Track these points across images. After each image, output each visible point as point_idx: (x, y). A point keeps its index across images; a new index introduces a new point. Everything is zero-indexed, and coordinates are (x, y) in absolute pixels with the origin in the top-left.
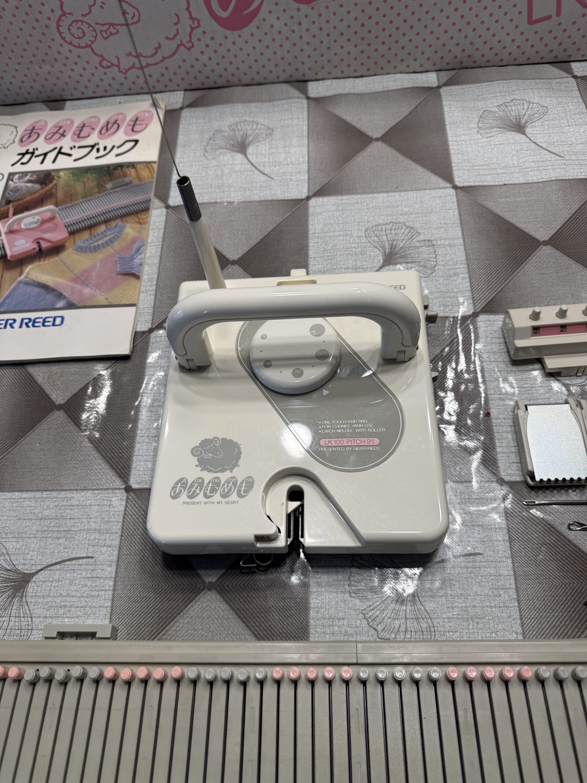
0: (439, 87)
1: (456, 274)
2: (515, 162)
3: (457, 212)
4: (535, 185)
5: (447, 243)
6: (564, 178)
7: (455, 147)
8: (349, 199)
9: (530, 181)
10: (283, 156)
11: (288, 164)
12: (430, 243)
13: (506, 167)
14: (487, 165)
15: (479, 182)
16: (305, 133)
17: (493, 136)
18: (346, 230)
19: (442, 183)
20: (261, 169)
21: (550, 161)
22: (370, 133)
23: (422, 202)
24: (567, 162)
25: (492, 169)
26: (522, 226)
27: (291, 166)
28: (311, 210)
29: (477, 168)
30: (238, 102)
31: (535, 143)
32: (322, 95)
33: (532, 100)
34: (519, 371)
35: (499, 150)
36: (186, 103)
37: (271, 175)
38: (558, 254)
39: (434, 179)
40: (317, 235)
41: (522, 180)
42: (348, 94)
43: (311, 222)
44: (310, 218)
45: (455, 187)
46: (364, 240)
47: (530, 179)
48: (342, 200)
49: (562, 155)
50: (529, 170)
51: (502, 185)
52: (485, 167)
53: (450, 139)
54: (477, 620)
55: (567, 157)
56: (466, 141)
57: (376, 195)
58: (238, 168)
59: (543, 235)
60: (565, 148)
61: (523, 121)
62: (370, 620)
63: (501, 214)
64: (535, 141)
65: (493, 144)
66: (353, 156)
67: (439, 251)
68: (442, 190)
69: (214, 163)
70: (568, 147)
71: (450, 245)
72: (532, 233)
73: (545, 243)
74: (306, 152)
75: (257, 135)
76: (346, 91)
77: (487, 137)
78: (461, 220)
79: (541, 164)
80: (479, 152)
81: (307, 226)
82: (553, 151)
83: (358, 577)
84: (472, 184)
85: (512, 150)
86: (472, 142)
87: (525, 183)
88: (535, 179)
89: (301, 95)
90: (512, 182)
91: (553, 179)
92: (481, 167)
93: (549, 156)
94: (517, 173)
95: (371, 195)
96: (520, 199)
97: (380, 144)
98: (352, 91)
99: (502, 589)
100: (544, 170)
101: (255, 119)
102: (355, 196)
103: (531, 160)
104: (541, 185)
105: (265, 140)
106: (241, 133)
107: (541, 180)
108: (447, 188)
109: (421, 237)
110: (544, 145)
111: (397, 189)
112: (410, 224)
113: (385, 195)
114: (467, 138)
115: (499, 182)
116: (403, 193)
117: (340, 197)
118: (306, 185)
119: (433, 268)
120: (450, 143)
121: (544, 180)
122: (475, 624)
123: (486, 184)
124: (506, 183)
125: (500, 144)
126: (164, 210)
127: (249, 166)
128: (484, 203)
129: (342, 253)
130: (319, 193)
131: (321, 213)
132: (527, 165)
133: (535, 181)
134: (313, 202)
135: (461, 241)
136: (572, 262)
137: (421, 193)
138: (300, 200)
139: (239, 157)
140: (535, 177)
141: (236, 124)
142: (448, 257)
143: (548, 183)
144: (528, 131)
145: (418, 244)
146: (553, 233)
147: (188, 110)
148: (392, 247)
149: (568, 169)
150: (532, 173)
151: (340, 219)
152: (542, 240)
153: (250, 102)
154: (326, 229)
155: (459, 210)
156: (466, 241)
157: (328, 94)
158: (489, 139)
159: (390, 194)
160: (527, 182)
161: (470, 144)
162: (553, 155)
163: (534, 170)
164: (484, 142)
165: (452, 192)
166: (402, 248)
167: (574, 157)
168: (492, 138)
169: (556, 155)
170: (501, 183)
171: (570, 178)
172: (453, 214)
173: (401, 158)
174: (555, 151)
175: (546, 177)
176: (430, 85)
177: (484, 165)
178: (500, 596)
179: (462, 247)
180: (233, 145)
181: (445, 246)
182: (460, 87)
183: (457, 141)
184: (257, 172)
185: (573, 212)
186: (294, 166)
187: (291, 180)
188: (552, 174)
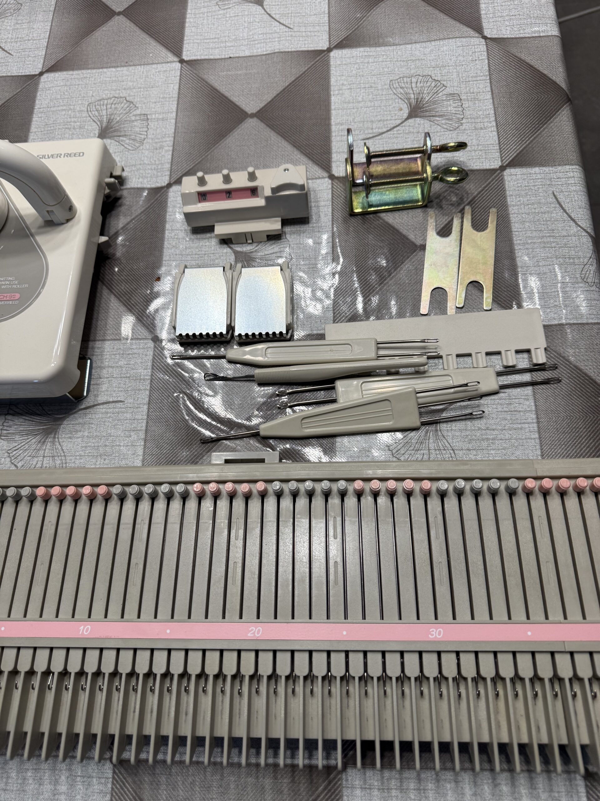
1: (161, 147)
2: (245, 35)
3: (177, 87)
4: (259, 58)
5: (161, 117)
6: (287, 50)
7: (192, 20)
8: (79, 74)
9: (255, 54)
11: (29, 40)
12: (145, 118)
13: (236, 40)
14: (218, 38)
15: (206, 55)
16: (52, 9)
17: (229, 8)
18: (70, 105)
19: (170, 57)
20: (3, 45)
21: (278, 33)
22: (114, 7)
23: (147, 77)
24: (294, 34)
25: (222, 42)
26: (235, 99)
27: (31, 41)
28: (41, 85)
29: (208, 41)
31: (269, 15)
34: (197, 239)
35: (233, 22)
37: (10, 52)
38: (263, 126)
39: (163, 53)
40: (41, 110)
41: (247, 53)
43: (38, 97)
44: (39, 93)
45: (182, 61)
46: (85, 114)
47: (255, 52)
48: (72, 75)
49: (292, 27)
50: (256, 42)
51: (227, 58)
52: (217, 40)
53: (189, 11)
54: (105, 457)
55: (296, 29)
56: (203, 13)
57: (105, 70)
60: (297, 20)
62: (13, 458)
63: (218, 88)
64: (269, 12)
65: (228, 16)
66: (94, 31)
67: (152, 124)
68: (169, 64)
70: (300, 18)
71: (163, 119)
72: (243, 107)
73: (252, 116)
74: (49, 28)
75: (5, 10)
77: (224, 9)
78: (178, 94)
79: (268, 36)
80: (214, 25)
81: (34, 102)
82: (284, 23)
83: (11, 423)
84: (199, 58)
85: (245, 22)
86: (210, 14)
87: (250, 56)
88: (260, 52)
90: (237, 55)
91: (276, 51)
92: (211, 41)
93: (278, 28)
94: (245, 45)
95: (101, 70)
96: (240, 72)
97: (121, 18)
99: (134, 431)
100: (270, 42)
102: (84, 71)
103: (260, 32)
104: (264, 57)
105: (12, 15)
107: (265, 53)
108: (174, 62)
109: (138, 112)
110: (277, 17)
111: (127, 64)
112: (131, 99)
113: (114, 69)
114: (205, 10)
115: (225, 55)
116: (131, 68)
117: (71, 72)
118: (42, 61)
119: (142, 142)
120: (188, 16)
121: (268, 52)
122: (102, 460)
123: (212, 57)
124: (232, 56)
125: (235, 16)
128: (205, 77)
129: (61, 127)
130: (52, 69)
131: (49, 88)
132: (256, 37)
133: (259, 54)
134: (45, 78)
135: (174, 115)
136: (272, 134)
137: (148, 67)
138: (33, 75)
140: (261, 49)
142: (158, 131)
143: (270, 56)
144: (266, 2)
145: (133, 118)
146: (262, 105)
148: (109, 121)
149: (293, 41)
150: (259, 45)
151: (66, 93)
152: (249, 113)
154: (52, 104)
155: (180, 84)
156: (179, 114)
158: (225, 11)
159: (119, 69)
160: (251, 54)
161: (208, 16)
162: (282, 27)
163: (261, 43)
164: (220, 14)
165: (178, 65)
166: (118, 122)
167: (303, 29)
168: (229, 10)
169: (286, 26)
170: (227, 56)
171: (293, 50)
172: (173, 88)
173: (138, 32)
175: (270, 49)
177: (215, 38)
178: (130, 436)
179: (173, 121)
181: (158, 119)
183: (195, 14)
185: (287, 85)
186: (34, 42)
187: (29, 56)
188: (277, 47)
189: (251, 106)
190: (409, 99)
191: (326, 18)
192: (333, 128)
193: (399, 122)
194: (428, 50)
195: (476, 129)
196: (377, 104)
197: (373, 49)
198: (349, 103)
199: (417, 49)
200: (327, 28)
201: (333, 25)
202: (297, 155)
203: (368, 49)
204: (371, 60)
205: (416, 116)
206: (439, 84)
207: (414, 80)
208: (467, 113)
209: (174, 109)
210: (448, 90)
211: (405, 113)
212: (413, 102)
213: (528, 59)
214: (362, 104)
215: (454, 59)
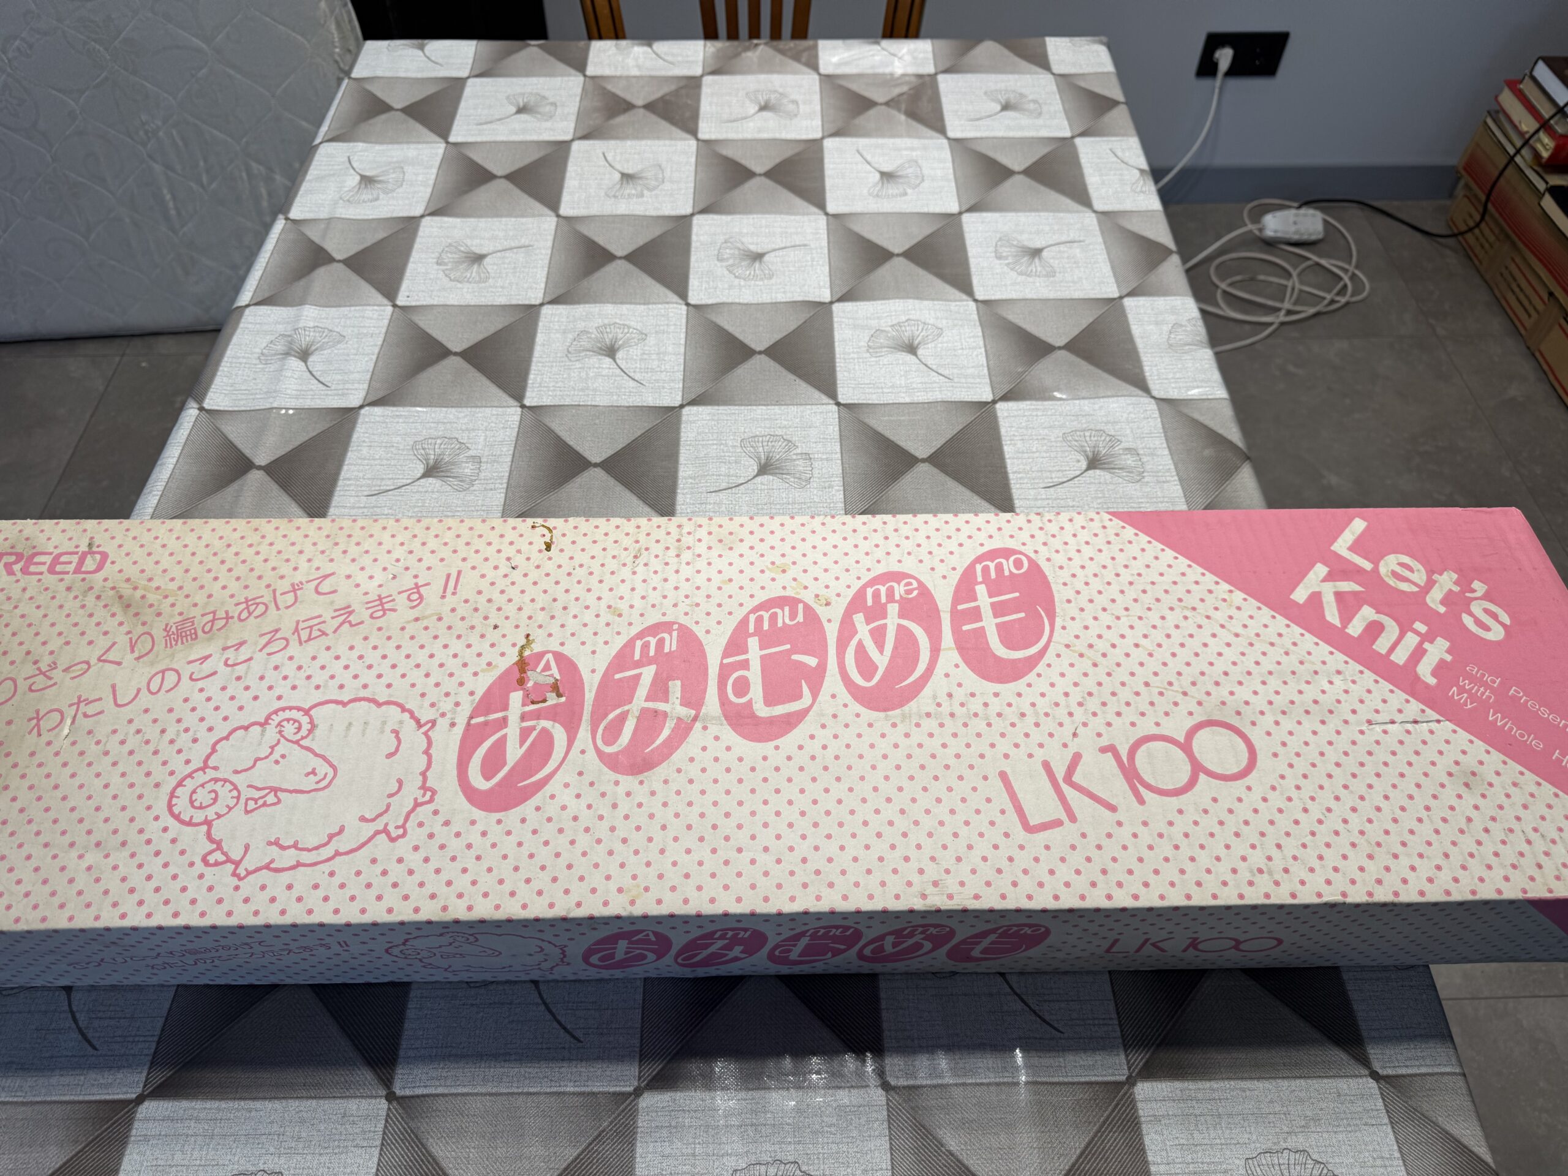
0: (831, 303)
1: (830, 487)
2: (903, 382)
3: (837, 428)
4: (920, 405)
5: (824, 457)
6: (950, 400)
7: (842, 364)
8: (726, 410)
10: (656, 363)
11: (661, 372)
12: (807, 457)
13: (892, 387)
14: (874, 384)
15: (864, 400)
16: (683, 341)
17: (882, 356)
18: (721, 440)
19: (825, 399)
20: (632, 374)
21: (937, 382)
22: (753, 346)
23: (802, 417)
24: (955, 385)
25: (878, 388)
26: (902, 444)
27: (665, 373)
28: (684, 418)
29: (863, 386)
30: (608, 302)
31: (925, 365)
32: (703, 302)
33: (927, 321)
35: (888, 369)
36: (547, 299)
37: (641, 382)
38: (935, 471)
39: (817, 394)
40: (689, 443)
41: (908, 400)
42: (732, 303)
43: (683, 430)
44: (683, 426)
45: (838, 404)
46: (739, 450)
47: (916, 400)
48: (719, 410)
49: (950, 377)
50: (916, 390)
51: (887, 404)
52: (872, 386)
53: (837, 356)
55: (956, 380)
56: (854, 359)
57: (755, 407)
58: (605, 372)
59: (922, 452)
60: (955, 371)
61: (916, 342)
63: (882, 432)
64: (925, 363)
65: (881, 363)
66: (733, 368)
67: (816, 464)
68: (824, 406)
69: (578, 365)
70: (958, 370)
71: (827, 459)
72: (912, 451)
73: (923, 461)
74: (682, 361)
75: (628, 339)
76: (730, 300)
77: (877, 357)
78: (840, 435)
79: (928, 385)
80: (867, 370)
81: (679, 433)
82: (942, 373)
84: (856, 402)
85: (901, 370)
86: (861, 360)
87: (911, 403)
89: (680, 301)
90: (898, 402)
91: (939, 400)
92: (867, 386)
93: (937, 378)
94: (904, 392)
95: (749, 407)
96: (903, 418)
97: (763, 358)
98: (737, 301)
100: (931, 391)
101: (627, 323)
102: (732, 407)
103: (918, 381)
104: (927, 405)
105: (637, 345)
106: (610, 336)
107: (927, 401)
108: (830, 404)
109: (799, 451)
110: (934, 367)
111: (778, 403)
112: (788, 437)
113: (764, 407)
114: (855, 356)
115: (884, 401)
116: (783, 407)
117: (716, 407)
118: (680, 394)
119: (808, 481)
120: (838, 360)
121: (930, 401)
123: (870, 402)
124: (892, 402)
125: (889, 364)
126: (519, 410)
127: (618, 371)
128: (867, 420)
129: (713, 461)
130: (693, 403)
131: (694, 422)
132: (914, 386)
134: (686, 411)
135: (839, 455)
136: (948, 479)
137: (802, 408)
138: (674, 408)
139: (608, 360)
140: (921, 397)
141: (605, 326)
142: (824, 471)
144: (920, 352)
145: (794, 457)
146: (932, 451)
147: (550, 306)
148: (768, 458)
151: (715, 428)
152: (920, 457)
153: (622, 303)
154: (700, 438)
155: (840, 426)
157: (710, 302)
161: (859, 362)
162: (941, 377)
164: (873, 361)
165: (835, 408)
166: (778, 460)
167: (963, 380)
169: (945, 376)
172: (833, 430)
173: (785, 372)
174: (946, 372)
175: (932, 398)
176: (822, 300)
177: (870, 384)
179: (839, 461)
180: (601, 349)
181: (822, 460)
182: (854, 304)
183: (844, 359)
184: (626, 377)
185: (955, 432)
186: (668, 373)
187: (664, 388)
188: (938, 396)
189: (921, 451)
190: (1085, 451)
191: (986, 371)
192: (1011, 476)
193: (1078, 473)
194: (1097, 407)
195: (1158, 482)
196: (1053, 454)
197: (1040, 403)
198: (1023, 453)
199: (1086, 405)
200: (988, 381)
201: (993, 378)
202: (977, 500)
203: (1034, 402)
204: (1039, 413)
205: (1095, 468)
206: (1114, 440)
207: (1087, 434)
208: (1148, 467)
209: (838, 449)
210: (1124, 445)
211: (1084, 464)
212: (1090, 455)
213: (1201, 419)
214: (1037, 454)
215: (1125, 415)
